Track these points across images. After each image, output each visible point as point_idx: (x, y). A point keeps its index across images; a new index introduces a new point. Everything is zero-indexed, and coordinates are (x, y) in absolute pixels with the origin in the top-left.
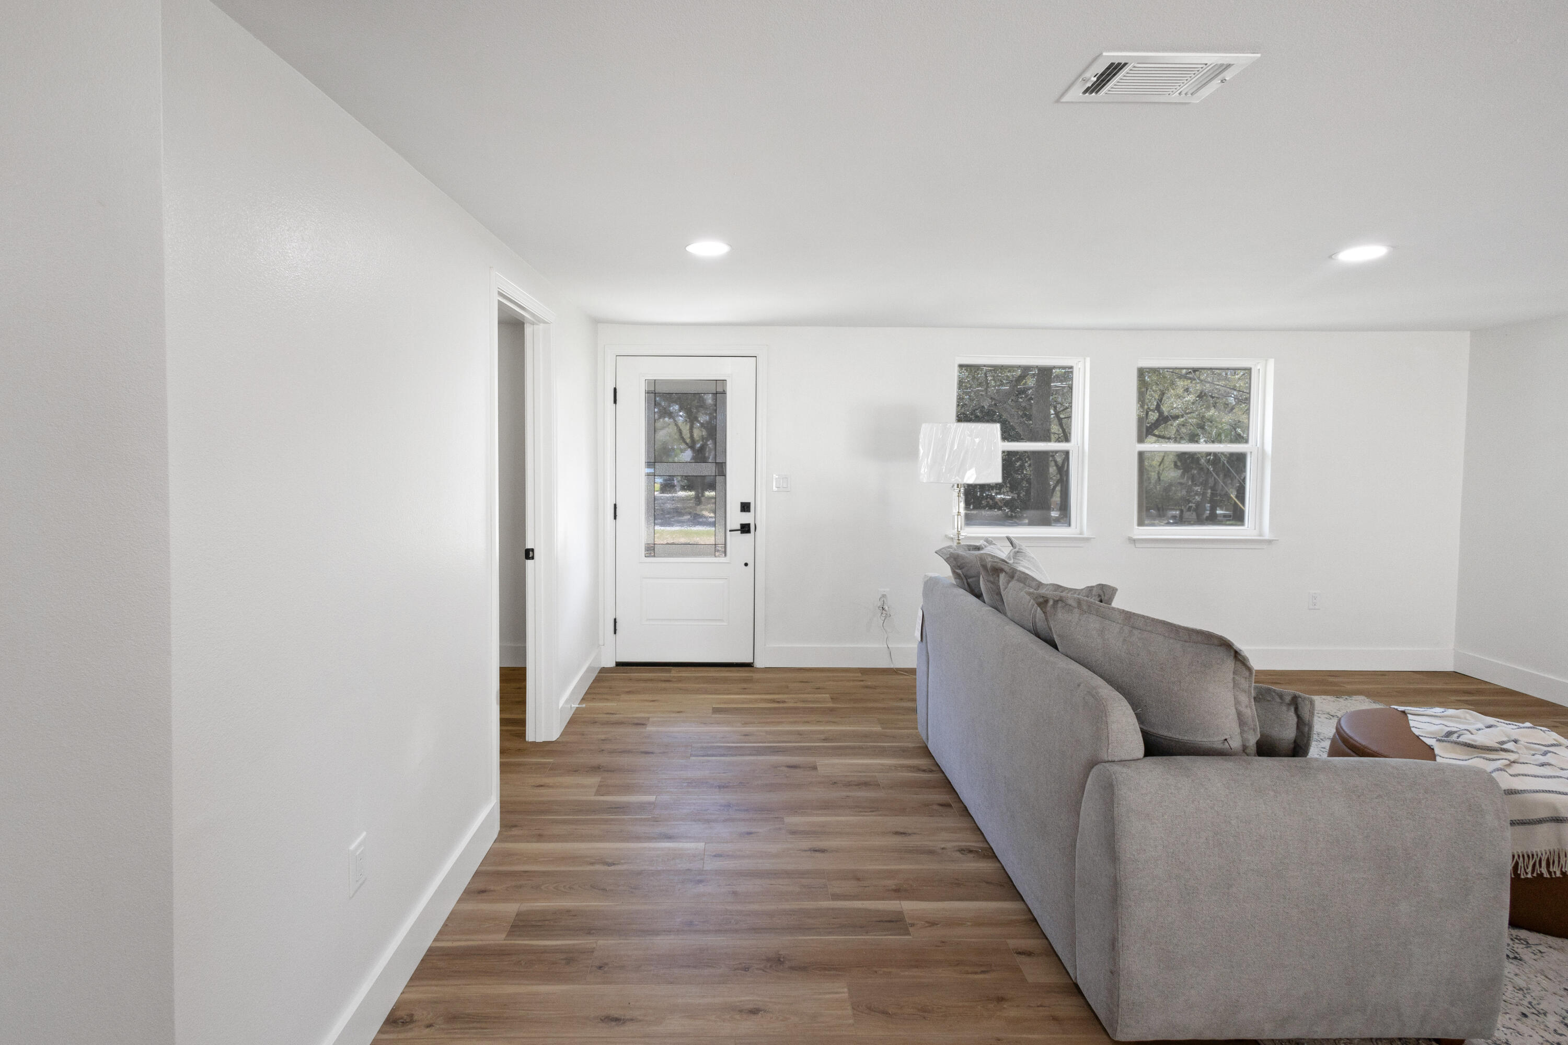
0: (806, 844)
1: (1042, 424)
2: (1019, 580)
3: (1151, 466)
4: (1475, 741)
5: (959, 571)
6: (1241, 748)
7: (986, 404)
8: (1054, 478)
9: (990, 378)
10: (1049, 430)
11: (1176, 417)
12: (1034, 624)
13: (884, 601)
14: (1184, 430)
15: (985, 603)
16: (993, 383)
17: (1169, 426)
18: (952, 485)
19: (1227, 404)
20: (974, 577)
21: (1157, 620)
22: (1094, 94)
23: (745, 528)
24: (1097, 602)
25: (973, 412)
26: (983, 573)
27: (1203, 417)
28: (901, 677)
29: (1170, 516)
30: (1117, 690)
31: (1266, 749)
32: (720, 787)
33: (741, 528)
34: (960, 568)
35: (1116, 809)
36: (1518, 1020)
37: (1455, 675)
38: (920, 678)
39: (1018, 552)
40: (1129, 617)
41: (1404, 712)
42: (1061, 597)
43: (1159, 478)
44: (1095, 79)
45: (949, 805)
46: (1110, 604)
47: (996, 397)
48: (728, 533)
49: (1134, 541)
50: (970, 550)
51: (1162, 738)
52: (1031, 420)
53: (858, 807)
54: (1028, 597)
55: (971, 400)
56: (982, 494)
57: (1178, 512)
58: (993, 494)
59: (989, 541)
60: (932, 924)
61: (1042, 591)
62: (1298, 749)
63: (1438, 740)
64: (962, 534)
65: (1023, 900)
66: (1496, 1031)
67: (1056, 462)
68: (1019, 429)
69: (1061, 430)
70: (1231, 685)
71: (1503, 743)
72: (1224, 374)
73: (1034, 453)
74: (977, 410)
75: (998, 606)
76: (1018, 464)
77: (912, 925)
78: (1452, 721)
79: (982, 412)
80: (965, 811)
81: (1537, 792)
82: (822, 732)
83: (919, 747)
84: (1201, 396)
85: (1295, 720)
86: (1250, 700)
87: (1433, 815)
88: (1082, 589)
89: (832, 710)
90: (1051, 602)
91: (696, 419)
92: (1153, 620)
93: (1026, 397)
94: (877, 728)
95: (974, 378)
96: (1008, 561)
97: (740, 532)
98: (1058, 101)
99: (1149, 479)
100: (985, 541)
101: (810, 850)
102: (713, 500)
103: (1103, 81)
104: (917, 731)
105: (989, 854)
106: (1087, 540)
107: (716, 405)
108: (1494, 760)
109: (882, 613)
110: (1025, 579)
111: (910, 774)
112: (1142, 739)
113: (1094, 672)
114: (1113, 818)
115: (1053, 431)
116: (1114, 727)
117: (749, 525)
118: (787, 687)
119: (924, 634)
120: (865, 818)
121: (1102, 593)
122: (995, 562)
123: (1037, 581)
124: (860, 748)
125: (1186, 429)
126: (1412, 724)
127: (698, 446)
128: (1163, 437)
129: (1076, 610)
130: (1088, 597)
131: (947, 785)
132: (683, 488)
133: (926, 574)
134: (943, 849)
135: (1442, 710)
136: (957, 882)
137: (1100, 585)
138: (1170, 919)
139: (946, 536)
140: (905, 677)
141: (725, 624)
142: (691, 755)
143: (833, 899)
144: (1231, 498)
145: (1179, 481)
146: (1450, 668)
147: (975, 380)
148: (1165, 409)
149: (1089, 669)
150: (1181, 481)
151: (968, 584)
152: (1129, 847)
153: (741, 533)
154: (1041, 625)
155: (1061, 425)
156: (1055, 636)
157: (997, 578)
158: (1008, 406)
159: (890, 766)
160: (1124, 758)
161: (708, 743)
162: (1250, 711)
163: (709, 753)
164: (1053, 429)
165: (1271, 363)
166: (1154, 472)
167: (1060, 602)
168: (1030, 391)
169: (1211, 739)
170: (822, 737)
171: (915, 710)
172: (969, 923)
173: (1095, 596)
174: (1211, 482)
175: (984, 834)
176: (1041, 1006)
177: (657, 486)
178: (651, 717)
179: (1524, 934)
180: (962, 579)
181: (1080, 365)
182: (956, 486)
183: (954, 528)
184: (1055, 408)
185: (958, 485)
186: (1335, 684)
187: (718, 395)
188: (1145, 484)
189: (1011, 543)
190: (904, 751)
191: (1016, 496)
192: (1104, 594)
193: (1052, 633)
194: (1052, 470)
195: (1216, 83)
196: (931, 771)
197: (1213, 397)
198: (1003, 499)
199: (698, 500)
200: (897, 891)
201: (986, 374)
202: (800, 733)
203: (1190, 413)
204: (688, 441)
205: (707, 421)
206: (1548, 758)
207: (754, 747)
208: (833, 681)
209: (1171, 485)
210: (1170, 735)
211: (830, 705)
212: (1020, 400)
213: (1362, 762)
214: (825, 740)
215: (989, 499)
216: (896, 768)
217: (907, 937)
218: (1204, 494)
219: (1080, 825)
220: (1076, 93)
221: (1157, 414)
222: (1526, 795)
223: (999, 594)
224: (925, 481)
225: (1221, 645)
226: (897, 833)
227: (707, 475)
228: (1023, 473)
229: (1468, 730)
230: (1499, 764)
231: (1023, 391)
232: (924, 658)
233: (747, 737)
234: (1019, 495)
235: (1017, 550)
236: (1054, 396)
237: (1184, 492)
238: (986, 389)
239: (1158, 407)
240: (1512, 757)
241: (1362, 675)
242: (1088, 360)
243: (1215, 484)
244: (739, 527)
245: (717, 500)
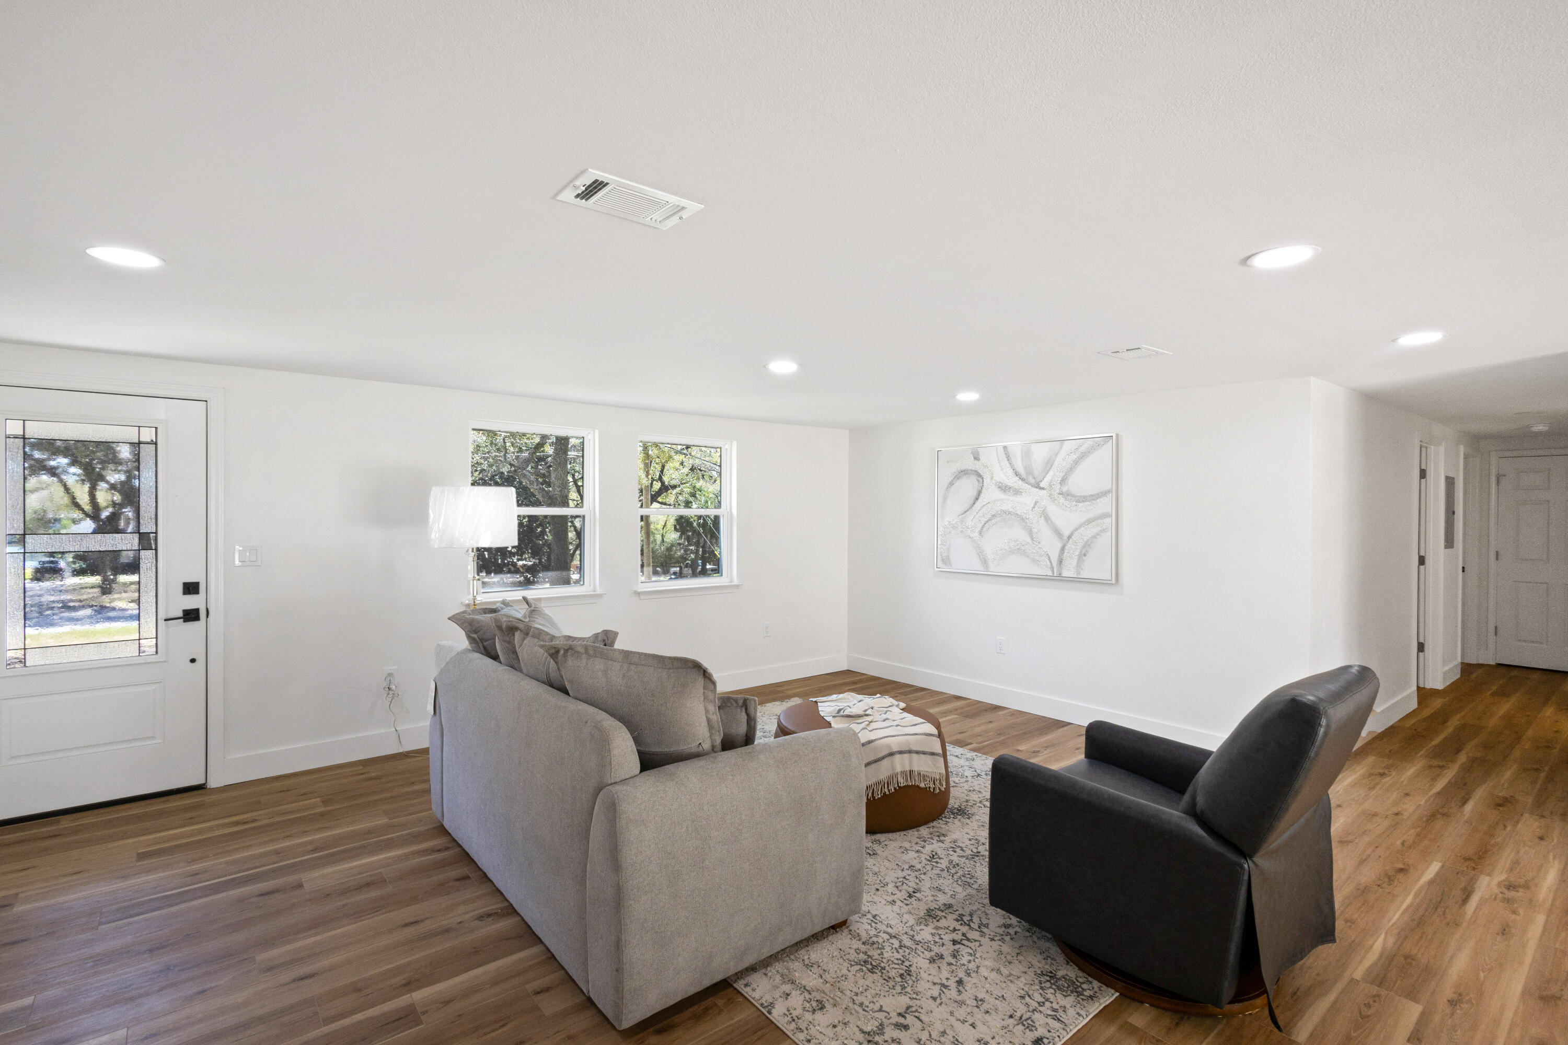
0: (286, 976)
1: (561, 491)
2: (533, 637)
3: (656, 529)
4: (852, 712)
5: (475, 636)
6: (711, 748)
7: (505, 469)
8: (574, 543)
9: (508, 444)
10: (567, 497)
11: (674, 487)
12: (548, 674)
13: (390, 680)
14: (680, 498)
15: (501, 663)
16: (512, 449)
17: (669, 494)
18: (466, 550)
19: (711, 477)
20: (489, 640)
21: (649, 654)
22: (584, 200)
23: (191, 615)
24: (601, 646)
25: (493, 477)
26: (498, 633)
27: (695, 487)
28: (412, 760)
29: (672, 572)
30: (619, 720)
31: (728, 744)
32: (151, 951)
33: (184, 615)
34: (475, 632)
35: (618, 824)
36: (874, 894)
37: (848, 672)
38: (434, 758)
39: (534, 610)
40: (627, 654)
41: (816, 702)
42: (570, 645)
43: (663, 540)
44: (584, 188)
45: (466, 878)
46: (613, 647)
47: (516, 463)
48: (161, 623)
49: (638, 594)
50: (485, 614)
51: (654, 754)
52: (550, 487)
53: (358, 913)
54: (542, 651)
55: (491, 466)
56: (503, 561)
57: (678, 569)
58: (515, 561)
59: (505, 603)
60: (447, 1003)
61: (556, 643)
62: (748, 740)
63: (834, 717)
64: (478, 599)
65: (542, 942)
66: (863, 906)
67: (575, 527)
68: (539, 496)
69: (579, 497)
70: (702, 698)
71: (865, 711)
72: (708, 451)
73: (553, 517)
74: (496, 476)
75: (514, 664)
76: (539, 530)
77: (424, 1013)
78: (841, 702)
79: (501, 478)
80: (485, 878)
81: (882, 738)
82: (311, 842)
83: (435, 828)
84: (692, 469)
85: (746, 717)
86: (715, 708)
87: (825, 767)
88: (589, 637)
89: (322, 814)
90: (562, 652)
91: (102, 478)
92: (645, 655)
93: (546, 464)
94: (383, 821)
95: (492, 443)
96: (523, 620)
97: (182, 620)
98: (554, 197)
99: (655, 540)
100: (501, 603)
101: (294, 981)
102: (134, 587)
103: (591, 191)
104: (431, 812)
105: (511, 910)
106: (599, 596)
107: (138, 460)
108: (861, 723)
109: (388, 694)
110: (539, 634)
111: (424, 858)
112: (638, 757)
113: (600, 709)
114: (615, 833)
115: (571, 497)
116: (615, 752)
117: (197, 611)
118: (259, 802)
119: (437, 707)
120: (370, 920)
121: (605, 638)
122: (510, 621)
123: (550, 634)
124: (363, 847)
125: (683, 496)
126: (820, 709)
127: (105, 514)
128: (665, 504)
129: (584, 655)
130: (594, 643)
131: (466, 858)
132: (78, 573)
133: (439, 643)
134: (460, 923)
135: (836, 696)
136: (475, 950)
137: (604, 631)
138: (661, 904)
139: (462, 603)
140: (417, 759)
141: (159, 741)
142: (101, 923)
143: (325, 1025)
144: (715, 554)
145: (678, 542)
146: (845, 668)
147: (494, 446)
148: (666, 479)
149: (596, 707)
150: (680, 541)
151: (484, 647)
152: (629, 855)
153: (184, 622)
154: (554, 675)
155: (579, 491)
156: (566, 683)
157: (512, 637)
158: (527, 473)
159: (398, 857)
160: (624, 778)
161: (131, 900)
162: (715, 717)
163: (132, 912)
164: (571, 495)
165: (735, 444)
166: (659, 534)
167: (570, 651)
168: (549, 459)
169: (690, 746)
170: (310, 848)
171: (428, 791)
172: (487, 986)
173: (600, 641)
174: (702, 541)
175: (504, 893)
176: (558, 1032)
177: (29, 573)
178: (21, 892)
179: (878, 836)
180: (477, 643)
181: (590, 437)
182: (471, 550)
183: (469, 593)
184: (573, 476)
185: (473, 549)
186: (779, 692)
187: (142, 445)
188: (651, 546)
189: (527, 603)
190: (415, 836)
191: (537, 561)
192: (607, 638)
193: (564, 680)
194: (571, 535)
195: (676, 218)
196: (447, 849)
197: (701, 470)
198: (525, 565)
199: (106, 589)
200: (408, 984)
201: (504, 440)
202: (277, 852)
203: (685, 483)
204: (87, 508)
205: (121, 482)
206: (888, 715)
207: (206, 886)
208: (322, 782)
209: (672, 545)
210: (661, 750)
211: (322, 809)
212: (540, 467)
213: (786, 740)
214: (315, 850)
215: (510, 566)
216: (406, 856)
217: (420, 1027)
218: (697, 552)
219: (590, 849)
220: (569, 195)
221: (660, 484)
222: (877, 742)
223: (515, 652)
224: (436, 546)
225: (694, 667)
226: (407, 925)
227: (124, 548)
228: (544, 538)
229: (848, 706)
230: (863, 725)
231: (541, 459)
232: (438, 733)
233: (197, 876)
234: (540, 560)
235: (532, 608)
236: (572, 464)
237: (682, 551)
238: (505, 455)
239: (660, 479)
240: (869, 718)
241: (796, 682)
242: (597, 431)
243: (704, 544)
244: (181, 614)
245: (141, 585)
